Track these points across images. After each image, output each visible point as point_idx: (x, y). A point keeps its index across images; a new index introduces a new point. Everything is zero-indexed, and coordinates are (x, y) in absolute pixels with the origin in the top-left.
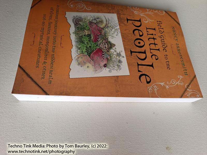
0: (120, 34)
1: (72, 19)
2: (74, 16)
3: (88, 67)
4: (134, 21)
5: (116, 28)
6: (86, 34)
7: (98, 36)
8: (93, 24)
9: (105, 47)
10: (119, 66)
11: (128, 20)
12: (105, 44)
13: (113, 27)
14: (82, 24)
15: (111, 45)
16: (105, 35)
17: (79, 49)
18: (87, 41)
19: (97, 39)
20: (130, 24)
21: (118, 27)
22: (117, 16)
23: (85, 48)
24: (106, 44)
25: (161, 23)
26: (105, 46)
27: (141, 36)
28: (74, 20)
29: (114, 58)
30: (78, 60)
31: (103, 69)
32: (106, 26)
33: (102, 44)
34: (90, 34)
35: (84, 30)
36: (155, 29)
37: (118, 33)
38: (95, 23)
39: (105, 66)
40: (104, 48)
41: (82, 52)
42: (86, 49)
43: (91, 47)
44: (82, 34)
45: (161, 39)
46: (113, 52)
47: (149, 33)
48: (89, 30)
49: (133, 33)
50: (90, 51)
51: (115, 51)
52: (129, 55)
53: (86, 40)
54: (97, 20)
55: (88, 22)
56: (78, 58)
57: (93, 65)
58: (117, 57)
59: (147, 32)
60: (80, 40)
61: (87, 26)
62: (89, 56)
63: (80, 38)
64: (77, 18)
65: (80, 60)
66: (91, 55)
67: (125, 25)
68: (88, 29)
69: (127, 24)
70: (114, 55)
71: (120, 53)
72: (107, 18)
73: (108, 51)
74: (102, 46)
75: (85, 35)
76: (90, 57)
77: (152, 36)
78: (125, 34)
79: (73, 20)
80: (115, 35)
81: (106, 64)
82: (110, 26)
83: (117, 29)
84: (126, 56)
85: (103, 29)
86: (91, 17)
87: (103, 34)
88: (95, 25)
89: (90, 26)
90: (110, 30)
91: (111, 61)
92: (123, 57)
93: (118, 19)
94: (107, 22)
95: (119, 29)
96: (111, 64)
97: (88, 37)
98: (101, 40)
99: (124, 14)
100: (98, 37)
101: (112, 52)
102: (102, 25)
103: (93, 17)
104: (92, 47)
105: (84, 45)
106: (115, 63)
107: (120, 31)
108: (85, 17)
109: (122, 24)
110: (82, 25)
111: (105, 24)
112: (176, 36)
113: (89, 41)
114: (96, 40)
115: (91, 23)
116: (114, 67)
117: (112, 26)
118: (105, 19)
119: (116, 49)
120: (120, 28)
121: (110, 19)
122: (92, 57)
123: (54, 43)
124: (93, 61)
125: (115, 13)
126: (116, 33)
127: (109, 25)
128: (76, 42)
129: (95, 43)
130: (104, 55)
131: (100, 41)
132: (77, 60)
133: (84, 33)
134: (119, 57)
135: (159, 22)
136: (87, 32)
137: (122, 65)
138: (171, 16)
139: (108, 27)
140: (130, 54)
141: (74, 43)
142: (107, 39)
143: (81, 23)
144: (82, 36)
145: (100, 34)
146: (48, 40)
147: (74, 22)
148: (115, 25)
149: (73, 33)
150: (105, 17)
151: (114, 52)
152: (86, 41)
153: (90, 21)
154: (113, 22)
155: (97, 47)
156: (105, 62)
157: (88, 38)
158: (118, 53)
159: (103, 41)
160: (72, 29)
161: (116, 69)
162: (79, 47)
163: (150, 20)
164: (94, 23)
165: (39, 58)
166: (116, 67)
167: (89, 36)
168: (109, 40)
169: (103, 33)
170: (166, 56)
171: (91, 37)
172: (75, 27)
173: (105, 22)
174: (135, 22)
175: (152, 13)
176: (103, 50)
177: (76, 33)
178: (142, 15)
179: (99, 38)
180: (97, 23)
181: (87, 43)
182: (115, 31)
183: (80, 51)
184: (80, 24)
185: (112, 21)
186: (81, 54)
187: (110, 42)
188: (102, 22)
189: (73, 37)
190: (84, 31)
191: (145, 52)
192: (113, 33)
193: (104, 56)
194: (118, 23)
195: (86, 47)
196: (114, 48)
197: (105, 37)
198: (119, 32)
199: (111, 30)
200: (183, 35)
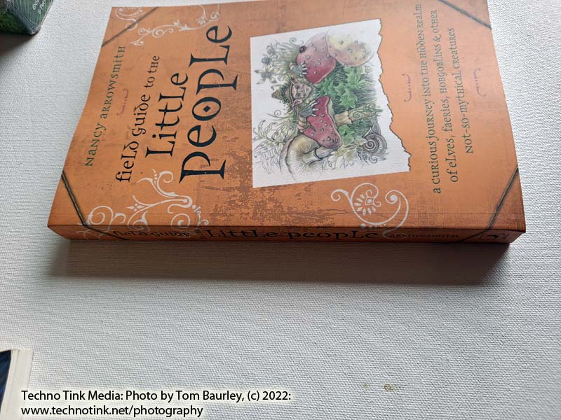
0: (255, 124)
1: (387, 152)
2: (385, 159)
3: (342, 43)
4: (204, 169)
5: (264, 140)
6: (346, 113)
7: (314, 113)
8: (328, 143)
9: (298, 88)
10: (272, 51)
11: (221, 172)
12: (298, 95)
13: (270, 142)
14: (359, 138)
15: (282, 95)
16: (295, 117)
17: (363, 75)
18: (344, 95)
19: (318, 104)
20: (217, 160)
21: (255, 145)
22: (251, 180)
23: (348, 80)
24: (294, 96)
25: (119, 177)
26: (299, 90)
27: (198, 128)
28: (381, 146)
29: (278, 68)
30: (364, 54)
31: (310, 42)
32: (291, 142)
33: (305, 95)
34: (336, 113)
35: (352, 122)
36: (149, 152)
37: (260, 128)
38: (320, 146)
39: (303, 49)
40: (301, 85)
41: (355, 71)
42: (347, 77)
43: (334, 83)
44: (359, 113)
45: (141, 127)
46: (279, 79)
47: (172, 139)
48: (339, 126)
49: (217, 132)
50: (338, 75)
51: (275, 82)
52: (241, 77)
53: (347, 99)
54: (313, 158)
55: (342, 148)
56: (364, 57)
57: (330, 47)
58: (271, 69)
59: (173, 143)
60: (361, 96)
61: (346, 134)
62: (338, 64)
63: (362, 100)
64: (373, 153)
65: (360, 54)
66: (334, 68)
67: (232, 154)
68: (340, 128)
69: (226, 157)
70: (279, 72)
71: (264, 80)
72: (285, 167)
73: (293, 79)
74: (307, 90)
75: (348, 111)
76: (337, 62)
77: (166, 130)
78: (238, 128)
79: (385, 147)
80: (270, 120)
81: (301, 52)
82: (278, 144)
83: (260, 138)
84: (250, 75)
85: (299, 132)
86: (333, 164)
87: (301, 119)
88: (320, 142)
89: (336, 135)
90: (280, 132)
91: (288, 60)
92: (257, 72)
93: (251, 171)
94: (285, 156)
95: (255, 139)
96: (288, 55)
97: (342, 107)
98: (308, 102)
99: (229, 189)
100: (314, 110)
101: (282, 79)
102: (302, 145)
103: (328, 167)
104: (332, 84)
105: (352, 87)
106: (279, 56)
107: (253, 133)
108: (351, 162)
109: (242, 154)
110: (359, 134)
111: (291, 147)
112: (95, 138)
113: (338, 97)
114: (321, 102)
115: (334, 146)
116: (282, 49)
117: (272, 145)
118: (289, 163)
119: (272, 88)
120: (249, 141)
121: (276, 167)
122: (331, 62)
123: (425, 80)
124: (330, 56)
125: (256, 190)
126: (265, 126)
127: (281, 146)
128: (370, 90)
129: (324, 93)
130: (304, 71)
131: (310, 102)
132: (367, 53)
133: (351, 115)
134: (267, 70)
135: (126, 176)
136: (346, 117)
137: (264, 55)
138: (75, 203)
139: (284, 141)
140: (238, 79)
141: (378, 86)
142: (291, 108)
143: (362, 141)
144: (358, 105)
145: (309, 119)
146: (443, 85)
147: (381, 139)
148: (263, 150)
149: (381, 111)
150: (290, 172)
151: (278, 81)
152: (346, 97)
153: (336, 150)
154: (268, 159)
155: (320, 84)
156: (302, 56)
157: (341, 104)
158: (267, 80)
159: (303, 101)
160: (384, 121)
161: (279, 46)
162: (363, 81)
163: (151, 180)
164: (325, 147)
165: (453, 47)
166: (277, 50)
167: (338, 110)
168: (286, 106)
169: (300, 123)
170: (149, 84)
171: (334, 106)
172: (377, 127)
173: (292, 153)
174: (203, 166)
175: (132, 208)
176: (305, 80)
177: (375, 112)
178: (172, 194)
179: (313, 107)
180: (316, 149)
181: (345, 92)
182: (266, 132)
183: (361, 71)
184: (365, 138)
185: (270, 160)
186: (357, 65)
187: (286, 101)
188: (302, 154)
189: (380, 100)
190: (353, 119)
191: (200, 87)
192: (273, 126)
193: (304, 67)
194: (253, 157)
195: (346, 82)
196: (278, 88)
197: (295, 111)
198: (256, 130)
199: (277, 133)
200: (74, 141)
